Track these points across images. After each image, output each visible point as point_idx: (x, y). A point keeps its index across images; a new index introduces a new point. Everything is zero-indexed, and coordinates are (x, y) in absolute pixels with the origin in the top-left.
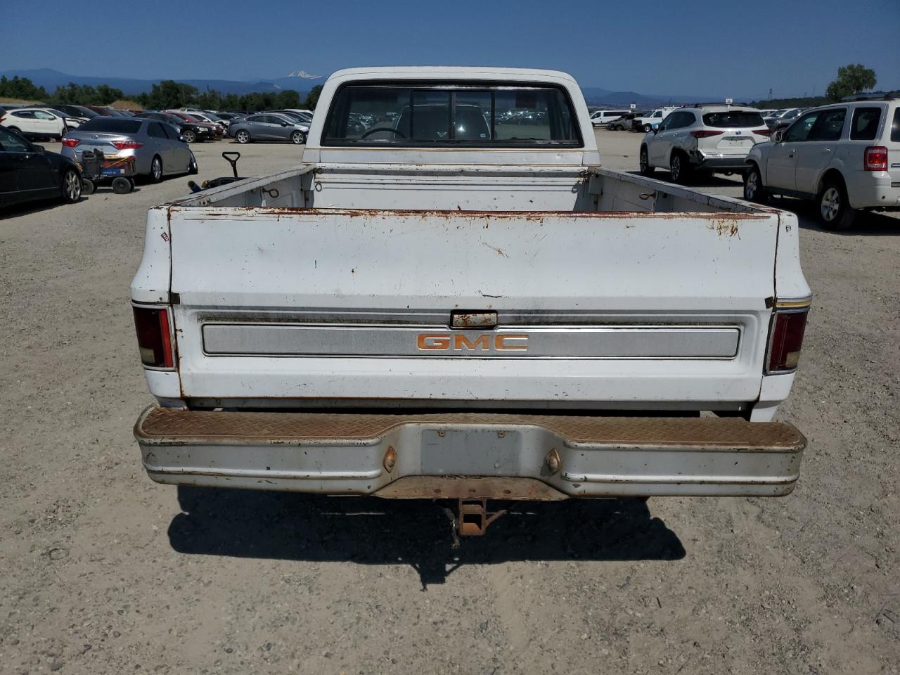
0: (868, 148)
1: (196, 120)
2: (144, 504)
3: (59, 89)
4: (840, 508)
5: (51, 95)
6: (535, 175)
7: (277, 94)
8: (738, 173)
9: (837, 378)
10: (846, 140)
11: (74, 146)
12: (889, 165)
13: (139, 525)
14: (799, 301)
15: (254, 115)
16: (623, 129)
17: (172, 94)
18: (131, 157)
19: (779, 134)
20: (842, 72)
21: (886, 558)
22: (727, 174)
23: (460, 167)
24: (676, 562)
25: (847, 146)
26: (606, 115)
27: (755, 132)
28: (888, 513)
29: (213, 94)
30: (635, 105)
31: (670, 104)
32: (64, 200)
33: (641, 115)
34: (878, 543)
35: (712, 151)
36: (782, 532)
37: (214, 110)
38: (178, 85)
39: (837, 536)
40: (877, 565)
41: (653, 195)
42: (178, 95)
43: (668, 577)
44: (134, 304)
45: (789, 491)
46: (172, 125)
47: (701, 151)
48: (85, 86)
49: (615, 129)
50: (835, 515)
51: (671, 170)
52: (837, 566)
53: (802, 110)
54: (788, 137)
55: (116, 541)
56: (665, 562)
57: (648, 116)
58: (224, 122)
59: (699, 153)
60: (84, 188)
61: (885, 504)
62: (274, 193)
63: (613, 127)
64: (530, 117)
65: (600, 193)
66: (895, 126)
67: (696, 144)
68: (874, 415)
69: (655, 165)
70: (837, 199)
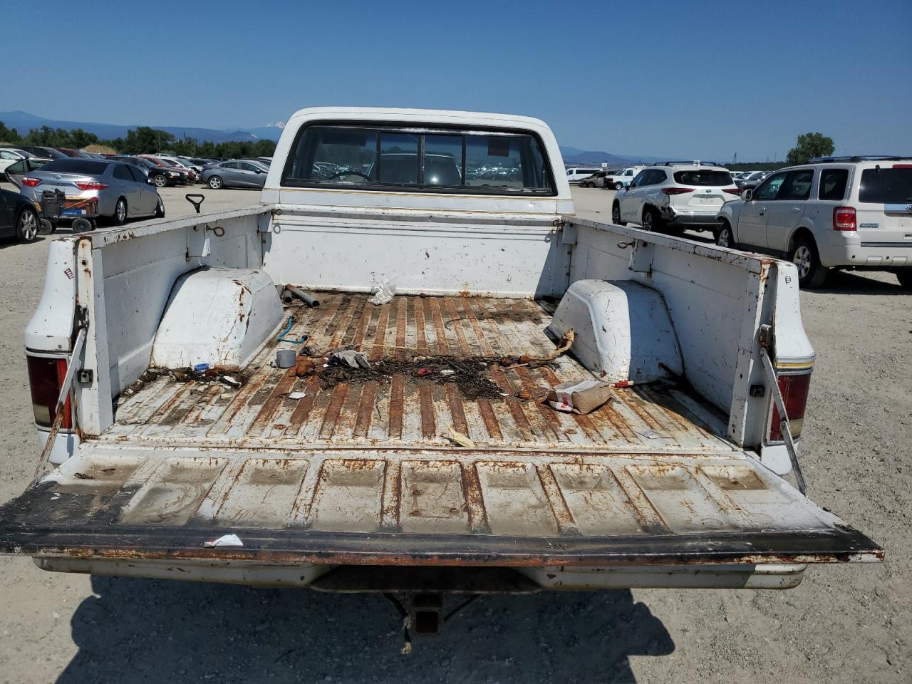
0: (837, 208)
1: (167, 164)
2: (48, 584)
3: (32, 132)
4: (842, 592)
5: (23, 138)
6: (507, 223)
7: (255, 143)
8: (709, 230)
9: (825, 441)
10: (815, 200)
11: (35, 185)
12: (858, 225)
13: (37, 613)
14: (801, 361)
15: (227, 162)
16: (595, 186)
17: (148, 140)
18: (94, 198)
19: (749, 192)
20: (801, 140)
21: (897, 653)
22: (698, 231)
23: (429, 212)
24: (664, 658)
25: (816, 206)
26: (578, 172)
27: (725, 191)
28: (894, 598)
29: (190, 141)
30: (606, 164)
31: (640, 164)
32: (18, 239)
33: (613, 173)
34: (887, 634)
35: (684, 208)
36: (781, 621)
37: (190, 156)
38: (154, 131)
39: (843, 627)
40: (888, 661)
41: (633, 244)
42: (154, 142)
43: (655, 677)
44: (27, 352)
45: (797, 582)
46: (141, 169)
47: (673, 208)
48: (59, 130)
49: (587, 186)
50: (837, 600)
51: (644, 225)
52: (846, 663)
53: (767, 173)
54: (758, 196)
55: (6, 632)
56: (652, 658)
57: (620, 174)
58: (197, 167)
59: (670, 209)
60: (41, 228)
61: (890, 587)
62: (219, 232)
63: (585, 184)
64: (504, 173)
65: (574, 243)
66: (863, 188)
67: (667, 201)
68: (867, 482)
69: (627, 220)
70: (808, 257)
